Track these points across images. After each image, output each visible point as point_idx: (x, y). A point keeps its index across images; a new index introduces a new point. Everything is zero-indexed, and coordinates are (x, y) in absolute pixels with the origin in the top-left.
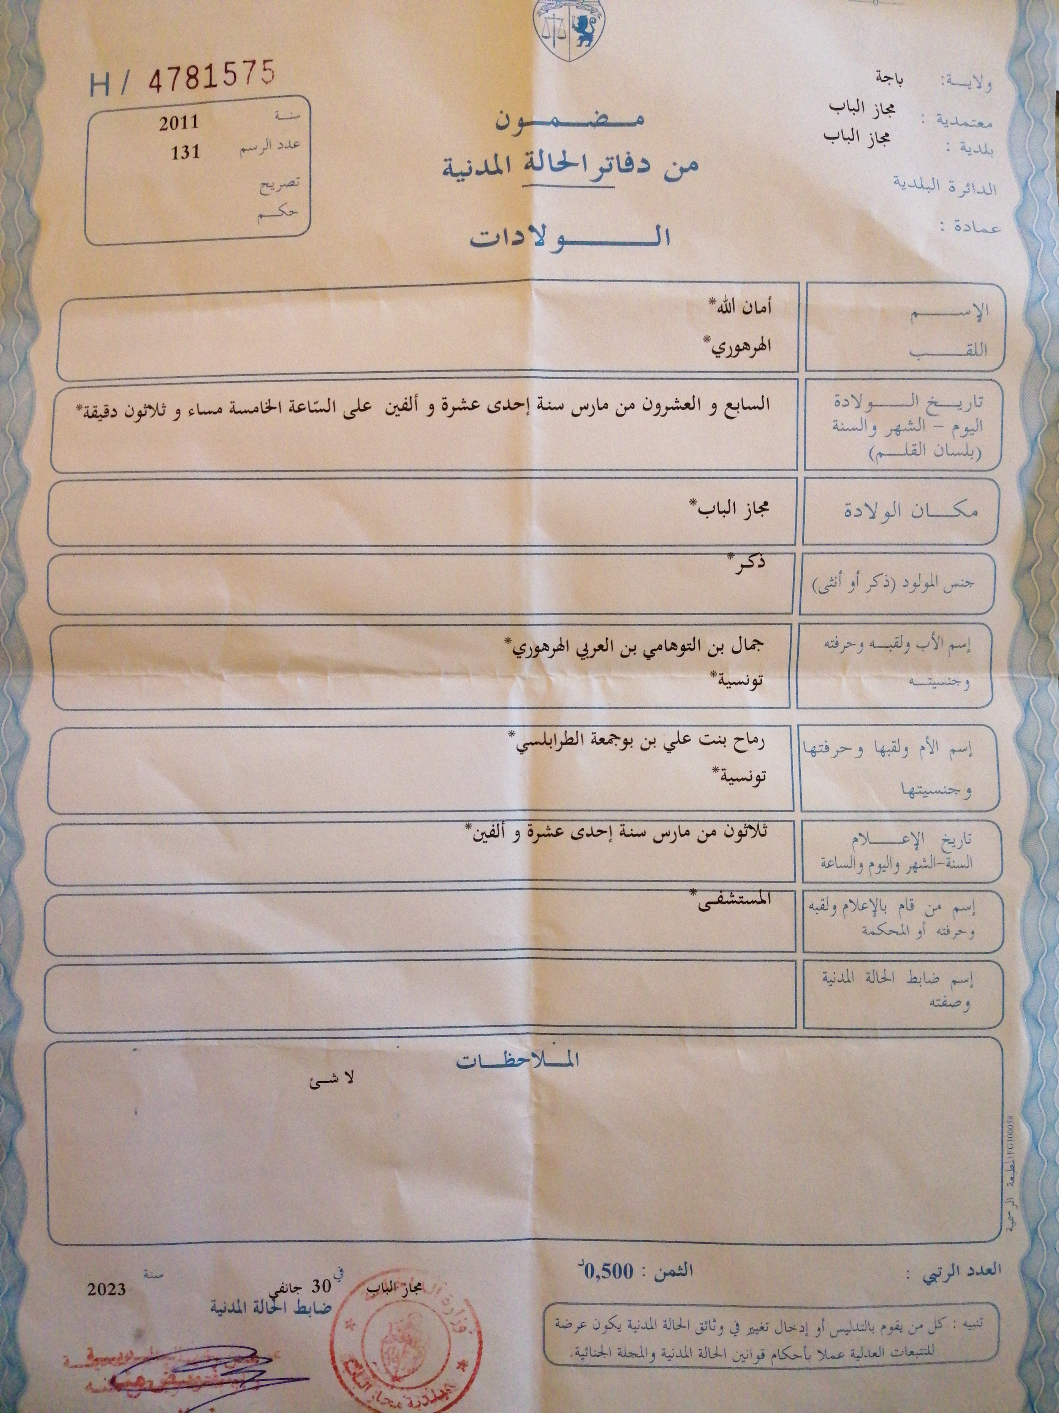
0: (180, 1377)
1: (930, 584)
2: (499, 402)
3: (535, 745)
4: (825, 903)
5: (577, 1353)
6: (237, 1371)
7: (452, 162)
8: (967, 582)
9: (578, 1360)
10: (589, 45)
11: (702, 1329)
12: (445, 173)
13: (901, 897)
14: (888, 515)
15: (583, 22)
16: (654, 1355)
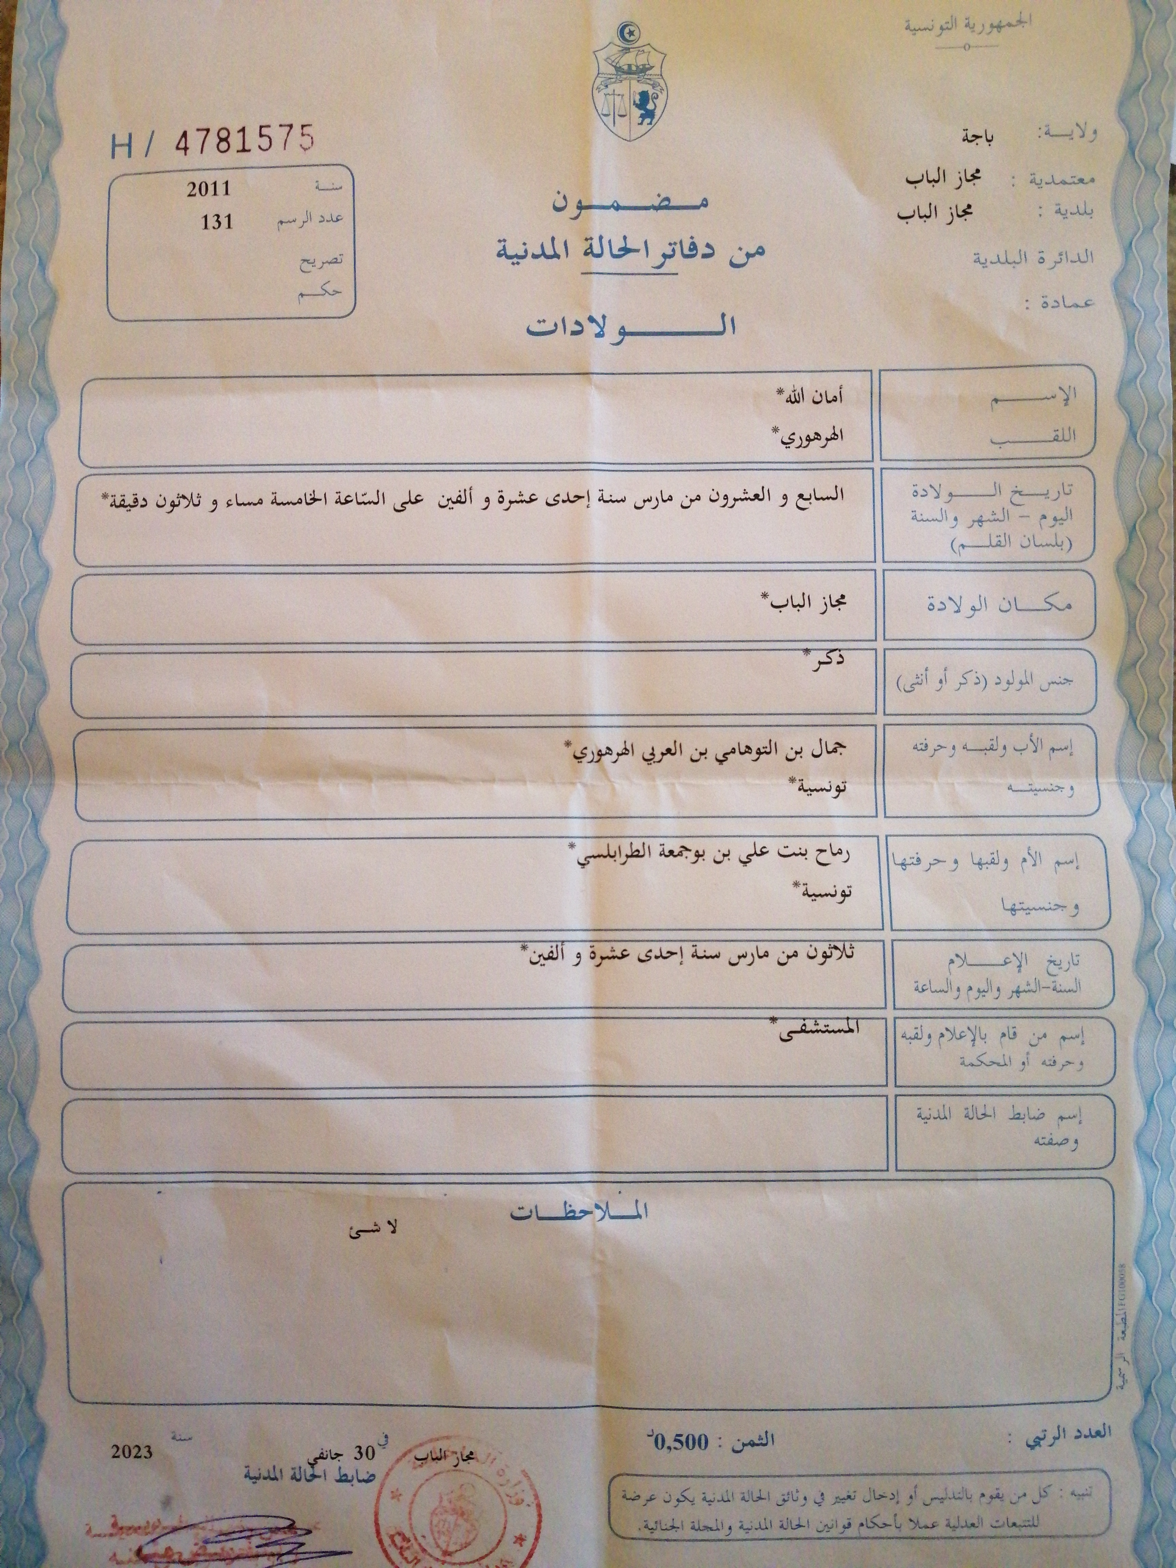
0: (212, 1548)
1: (1024, 681)
2: (558, 495)
3: (598, 858)
4: (919, 1031)
5: (646, 1527)
6: (276, 1543)
7: (507, 244)
8: (1065, 679)
9: (647, 1533)
10: (650, 123)
11: (784, 1500)
12: (499, 255)
13: (1002, 1025)
14: (974, 609)
15: (644, 96)
16: (730, 1528)
